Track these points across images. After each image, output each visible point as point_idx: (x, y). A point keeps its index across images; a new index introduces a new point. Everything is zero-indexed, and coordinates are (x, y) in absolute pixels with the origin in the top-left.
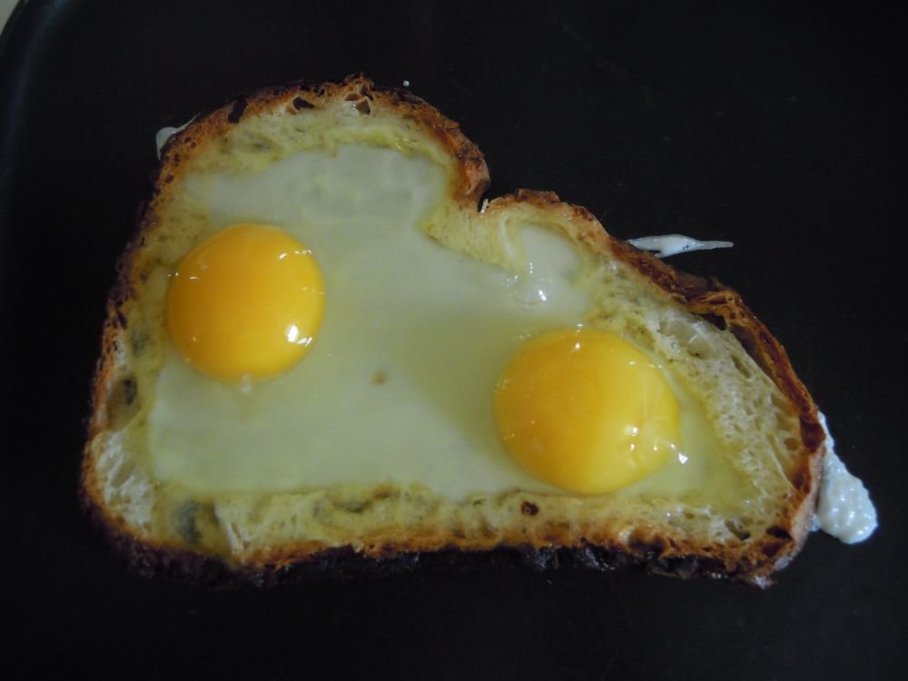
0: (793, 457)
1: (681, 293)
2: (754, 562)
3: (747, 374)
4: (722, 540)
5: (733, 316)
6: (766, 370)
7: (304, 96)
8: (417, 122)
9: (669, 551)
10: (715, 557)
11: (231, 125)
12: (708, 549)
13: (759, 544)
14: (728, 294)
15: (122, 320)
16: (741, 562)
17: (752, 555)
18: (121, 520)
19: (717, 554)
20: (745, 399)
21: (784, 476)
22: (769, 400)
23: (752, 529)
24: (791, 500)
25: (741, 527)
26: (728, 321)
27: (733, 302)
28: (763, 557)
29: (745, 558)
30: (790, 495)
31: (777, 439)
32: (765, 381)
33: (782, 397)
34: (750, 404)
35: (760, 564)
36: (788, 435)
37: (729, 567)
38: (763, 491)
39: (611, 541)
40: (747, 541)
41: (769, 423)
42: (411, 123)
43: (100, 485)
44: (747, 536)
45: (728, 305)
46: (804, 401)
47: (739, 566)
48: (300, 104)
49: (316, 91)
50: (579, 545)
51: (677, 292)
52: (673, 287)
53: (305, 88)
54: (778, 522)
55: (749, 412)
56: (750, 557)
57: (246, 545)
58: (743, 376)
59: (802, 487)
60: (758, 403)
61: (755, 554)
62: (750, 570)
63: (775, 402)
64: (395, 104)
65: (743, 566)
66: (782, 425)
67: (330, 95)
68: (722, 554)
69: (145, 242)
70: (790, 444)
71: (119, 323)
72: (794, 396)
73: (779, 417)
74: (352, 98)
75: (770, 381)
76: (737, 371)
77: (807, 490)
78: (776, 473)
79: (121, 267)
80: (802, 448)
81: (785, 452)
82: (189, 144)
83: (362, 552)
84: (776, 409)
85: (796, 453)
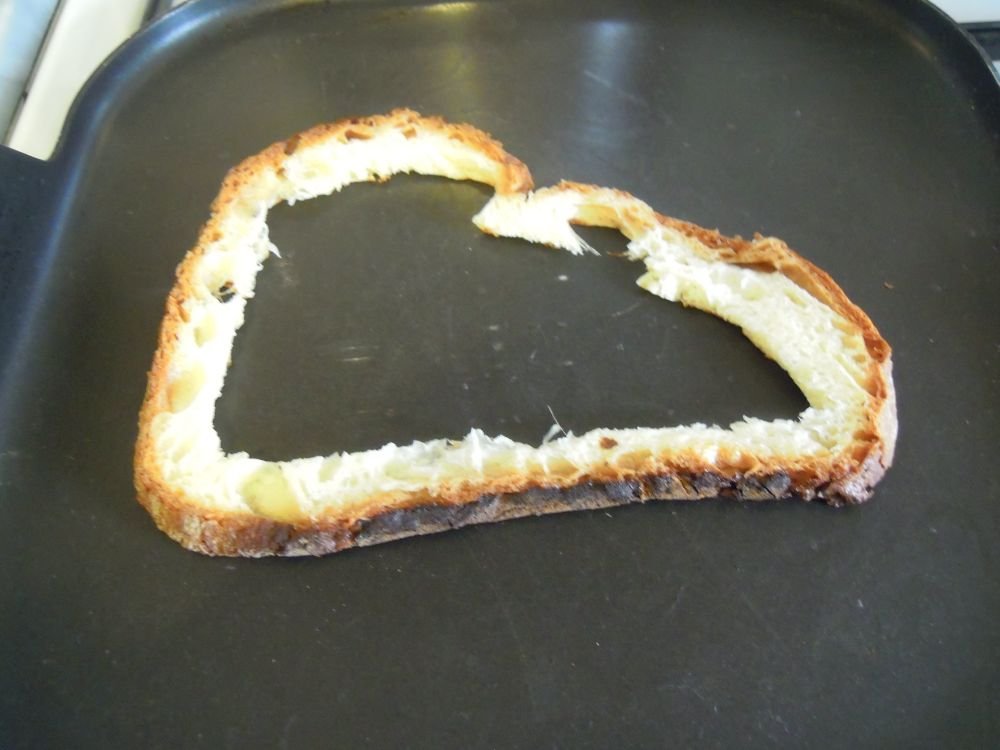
0: (864, 369)
1: (728, 246)
2: (846, 467)
3: (804, 306)
4: (809, 452)
5: (780, 258)
6: (822, 300)
7: (355, 128)
8: (462, 140)
9: (756, 468)
10: (805, 468)
11: (286, 156)
12: (797, 462)
13: (848, 450)
14: (772, 241)
15: (183, 316)
16: (833, 470)
17: (842, 462)
18: (181, 494)
19: (807, 465)
20: (806, 328)
21: (858, 387)
22: (829, 325)
23: (837, 437)
24: (870, 406)
25: (827, 438)
26: (777, 264)
27: (779, 246)
28: (855, 463)
29: (836, 466)
30: (867, 402)
31: (844, 356)
32: (824, 310)
33: (842, 321)
34: (812, 331)
35: (853, 470)
36: (854, 352)
37: (823, 477)
38: (839, 402)
39: (697, 461)
40: (835, 448)
41: (833, 343)
42: (456, 142)
43: (159, 462)
44: (834, 443)
45: (774, 249)
46: (863, 321)
47: (832, 475)
48: (350, 136)
49: (365, 123)
50: (665, 469)
51: (723, 247)
52: (719, 242)
53: (354, 122)
54: (862, 427)
55: (812, 338)
56: (841, 464)
57: (316, 503)
58: (800, 308)
59: (878, 394)
60: (820, 330)
61: (845, 460)
62: (844, 477)
63: (835, 325)
64: (441, 127)
65: (836, 475)
66: (846, 344)
67: (377, 125)
68: (812, 465)
69: (206, 251)
70: (859, 359)
71: (179, 318)
72: (852, 318)
73: (843, 339)
74: (401, 125)
75: (827, 308)
76: (793, 304)
77: (883, 395)
78: (851, 386)
79: (182, 272)
80: (869, 360)
81: (855, 367)
82: (248, 172)
83: (439, 496)
84: (839, 333)
85: (866, 365)
